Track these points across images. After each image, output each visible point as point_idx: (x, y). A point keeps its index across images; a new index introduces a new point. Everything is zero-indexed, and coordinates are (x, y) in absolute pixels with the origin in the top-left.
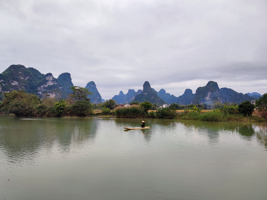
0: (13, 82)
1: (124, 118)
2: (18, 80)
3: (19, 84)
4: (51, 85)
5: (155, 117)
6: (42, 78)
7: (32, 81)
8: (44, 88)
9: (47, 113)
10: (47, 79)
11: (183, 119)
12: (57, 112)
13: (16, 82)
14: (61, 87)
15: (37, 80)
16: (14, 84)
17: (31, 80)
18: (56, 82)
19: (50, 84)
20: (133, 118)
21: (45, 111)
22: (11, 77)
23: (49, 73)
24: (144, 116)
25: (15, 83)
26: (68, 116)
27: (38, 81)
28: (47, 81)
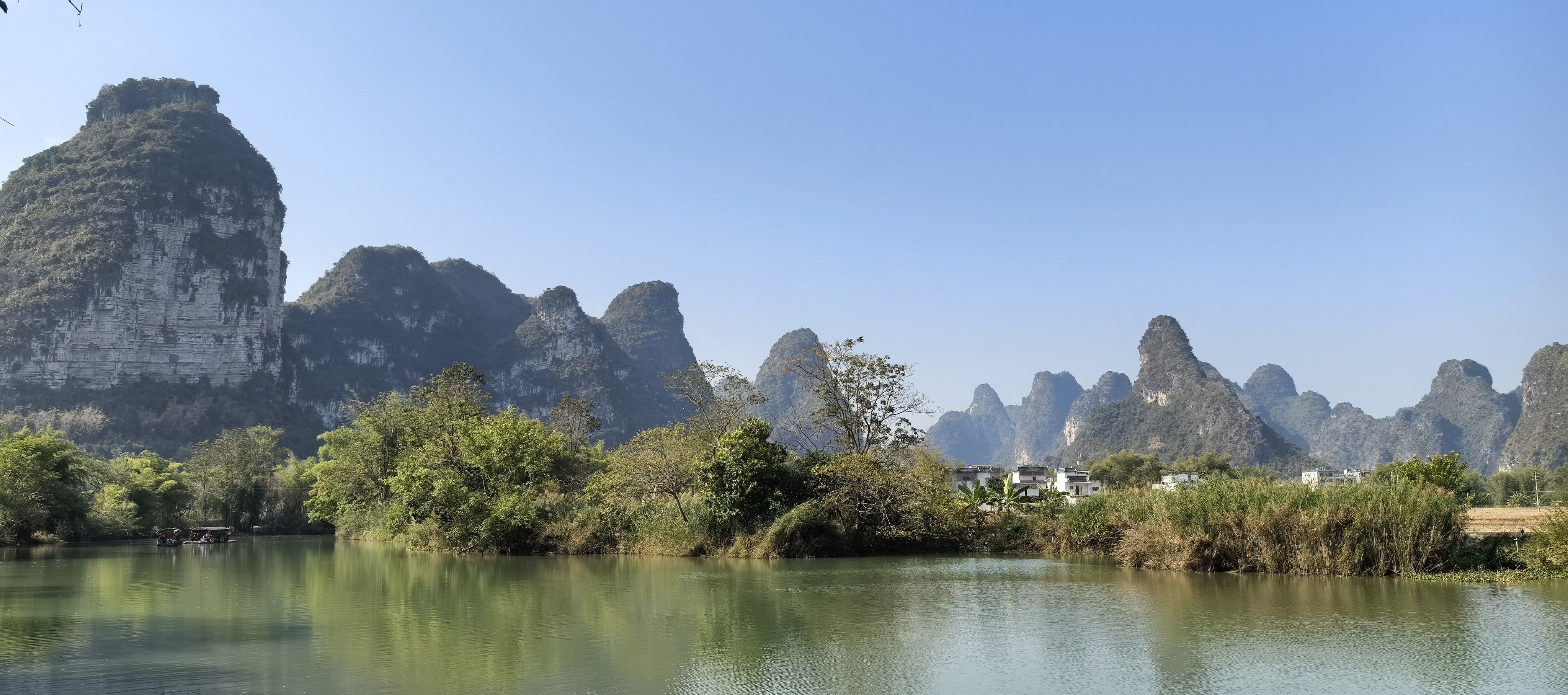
0: (362, 350)
2: (383, 334)
3: (387, 361)
4: (569, 357)
6: (518, 318)
7: (459, 337)
8: (528, 375)
10: (547, 322)
13: (374, 348)
14: (626, 368)
15: (486, 335)
16: (365, 361)
17: (455, 332)
18: (599, 340)
19: (565, 350)
22: (347, 318)
23: (559, 288)
25: (369, 354)
28: (549, 336)
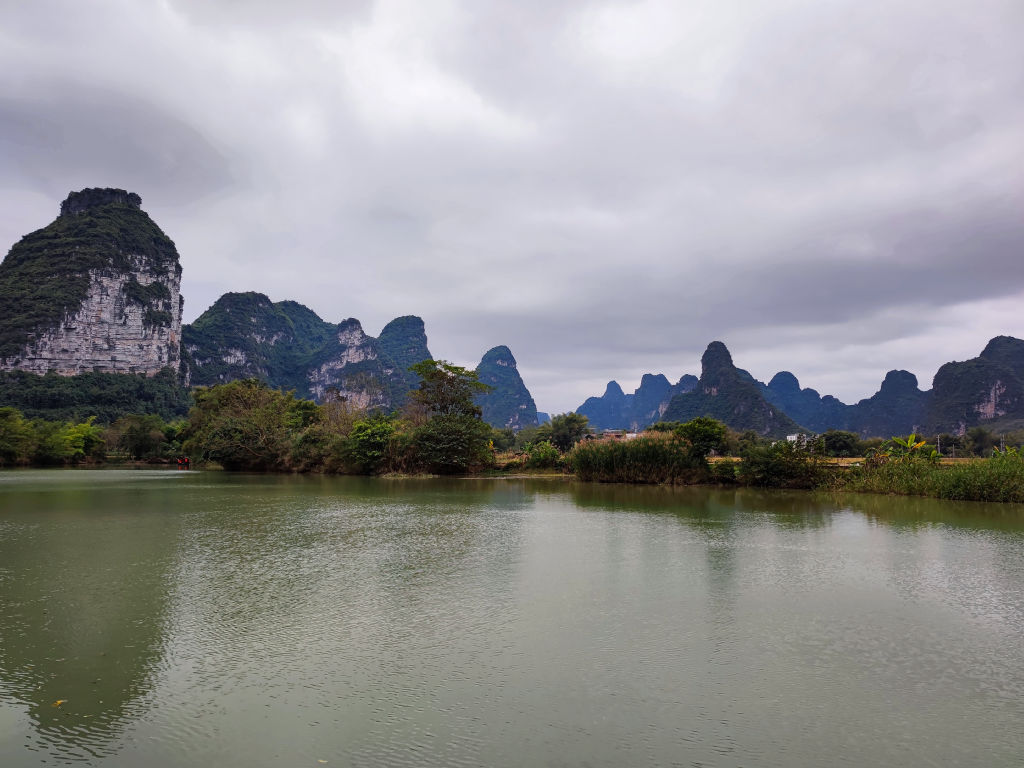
0: (230, 355)
1: (608, 482)
2: (244, 346)
3: (247, 362)
4: (356, 361)
5: (737, 482)
6: (326, 337)
7: (290, 348)
8: (331, 371)
9: (327, 461)
10: (343, 338)
11: (859, 492)
12: (360, 458)
13: (238, 354)
14: (391, 368)
15: (307, 347)
16: (233, 361)
17: (288, 345)
18: (374, 351)
19: (353, 357)
20: (642, 483)
21: (322, 452)
22: (222, 335)
23: (350, 319)
24: (689, 478)
25: (236, 357)
26: (397, 471)
27: (312, 347)
28: (344, 348)
